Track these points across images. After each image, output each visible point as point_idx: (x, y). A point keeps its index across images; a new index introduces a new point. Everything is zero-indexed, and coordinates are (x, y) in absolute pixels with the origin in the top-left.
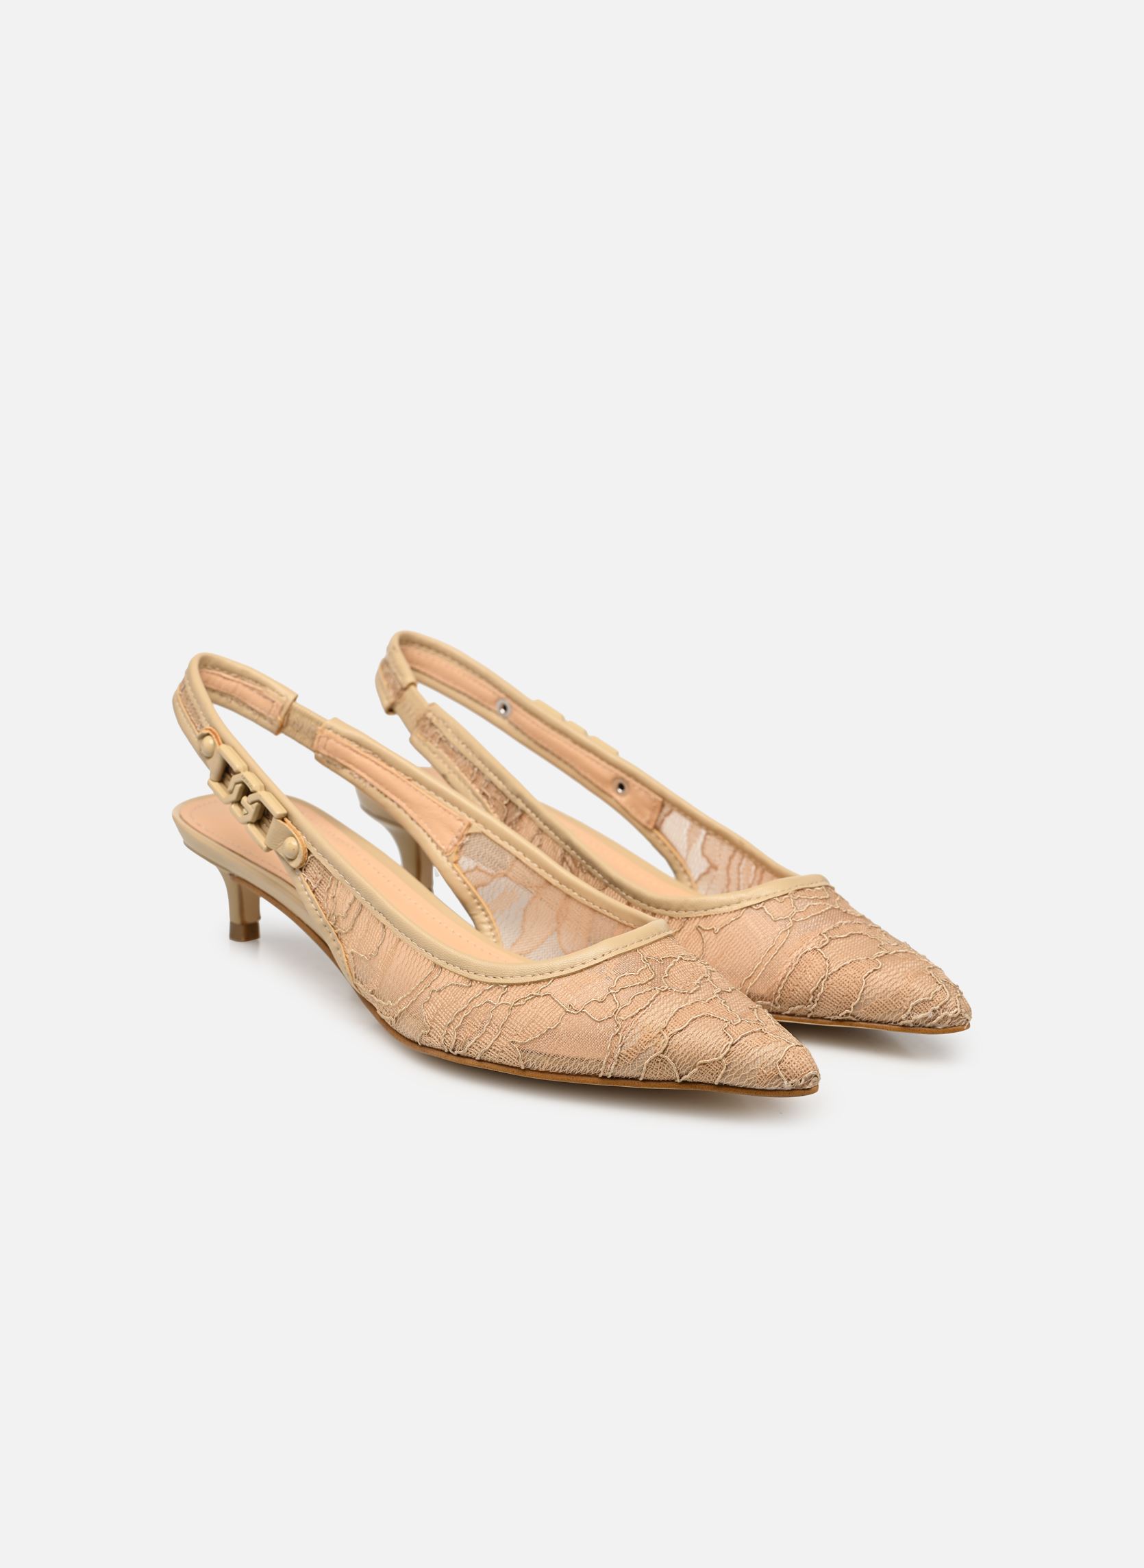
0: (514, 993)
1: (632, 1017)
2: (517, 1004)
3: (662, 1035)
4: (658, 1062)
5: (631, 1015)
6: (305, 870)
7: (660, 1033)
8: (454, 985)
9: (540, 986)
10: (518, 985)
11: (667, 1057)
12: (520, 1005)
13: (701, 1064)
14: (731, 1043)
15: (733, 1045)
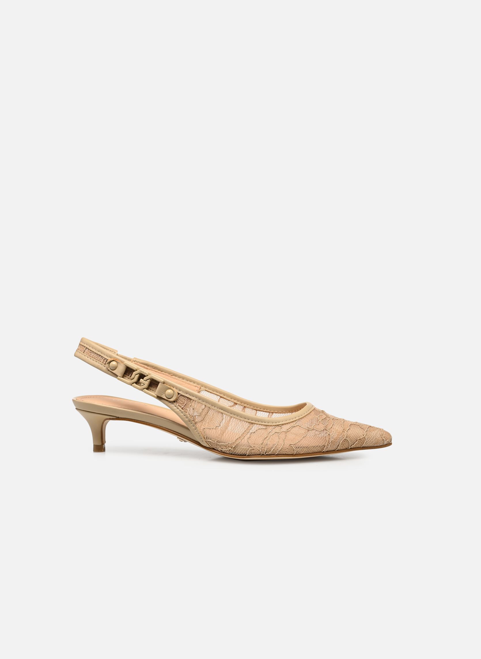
0: (285, 428)
1: (331, 428)
2: (288, 431)
3: (344, 432)
4: (344, 441)
5: (331, 427)
6: (176, 402)
7: (343, 431)
8: (260, 429)
9: (294, 423)
10: (285, 424)
11: (348, 439)
12: (289, 431)
13: (359, 440)
14: (366, 431)
15: (367, 431)
